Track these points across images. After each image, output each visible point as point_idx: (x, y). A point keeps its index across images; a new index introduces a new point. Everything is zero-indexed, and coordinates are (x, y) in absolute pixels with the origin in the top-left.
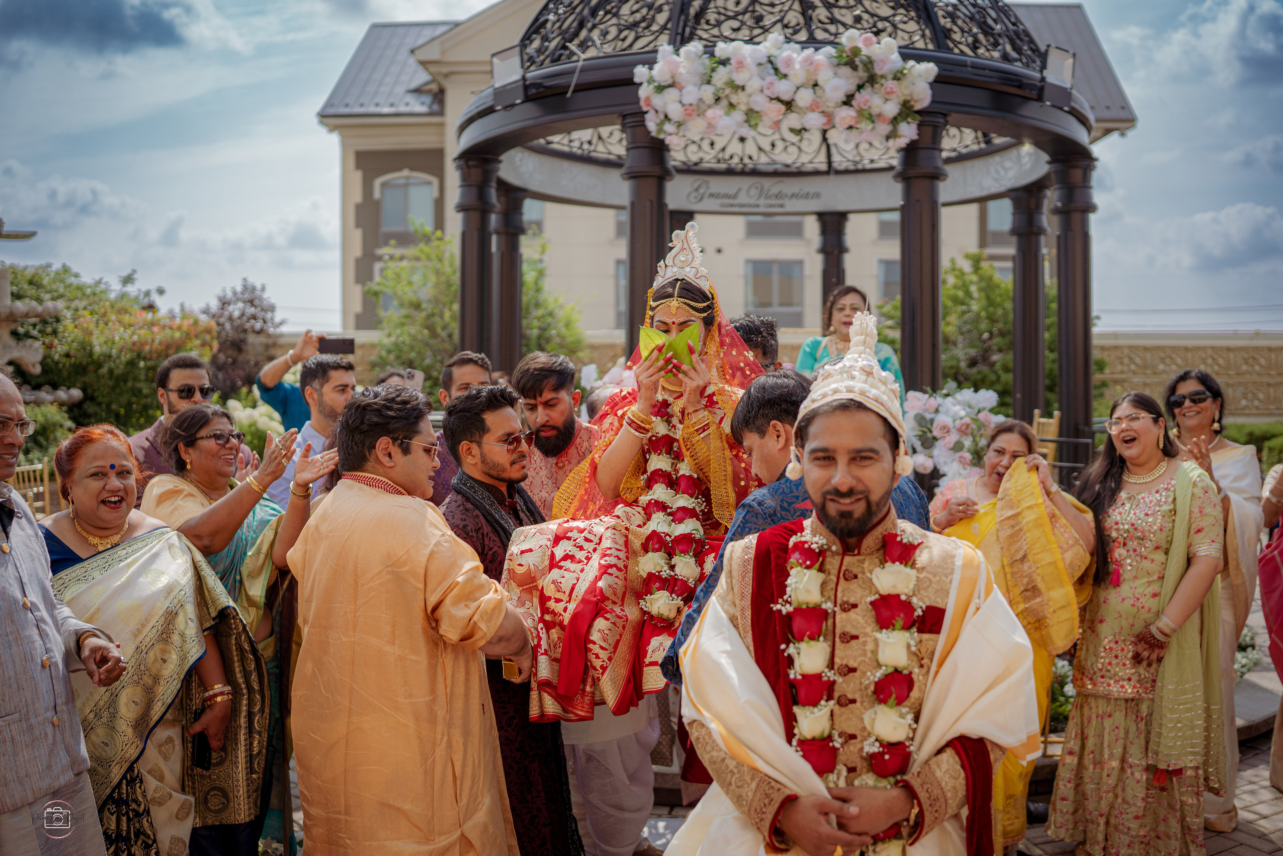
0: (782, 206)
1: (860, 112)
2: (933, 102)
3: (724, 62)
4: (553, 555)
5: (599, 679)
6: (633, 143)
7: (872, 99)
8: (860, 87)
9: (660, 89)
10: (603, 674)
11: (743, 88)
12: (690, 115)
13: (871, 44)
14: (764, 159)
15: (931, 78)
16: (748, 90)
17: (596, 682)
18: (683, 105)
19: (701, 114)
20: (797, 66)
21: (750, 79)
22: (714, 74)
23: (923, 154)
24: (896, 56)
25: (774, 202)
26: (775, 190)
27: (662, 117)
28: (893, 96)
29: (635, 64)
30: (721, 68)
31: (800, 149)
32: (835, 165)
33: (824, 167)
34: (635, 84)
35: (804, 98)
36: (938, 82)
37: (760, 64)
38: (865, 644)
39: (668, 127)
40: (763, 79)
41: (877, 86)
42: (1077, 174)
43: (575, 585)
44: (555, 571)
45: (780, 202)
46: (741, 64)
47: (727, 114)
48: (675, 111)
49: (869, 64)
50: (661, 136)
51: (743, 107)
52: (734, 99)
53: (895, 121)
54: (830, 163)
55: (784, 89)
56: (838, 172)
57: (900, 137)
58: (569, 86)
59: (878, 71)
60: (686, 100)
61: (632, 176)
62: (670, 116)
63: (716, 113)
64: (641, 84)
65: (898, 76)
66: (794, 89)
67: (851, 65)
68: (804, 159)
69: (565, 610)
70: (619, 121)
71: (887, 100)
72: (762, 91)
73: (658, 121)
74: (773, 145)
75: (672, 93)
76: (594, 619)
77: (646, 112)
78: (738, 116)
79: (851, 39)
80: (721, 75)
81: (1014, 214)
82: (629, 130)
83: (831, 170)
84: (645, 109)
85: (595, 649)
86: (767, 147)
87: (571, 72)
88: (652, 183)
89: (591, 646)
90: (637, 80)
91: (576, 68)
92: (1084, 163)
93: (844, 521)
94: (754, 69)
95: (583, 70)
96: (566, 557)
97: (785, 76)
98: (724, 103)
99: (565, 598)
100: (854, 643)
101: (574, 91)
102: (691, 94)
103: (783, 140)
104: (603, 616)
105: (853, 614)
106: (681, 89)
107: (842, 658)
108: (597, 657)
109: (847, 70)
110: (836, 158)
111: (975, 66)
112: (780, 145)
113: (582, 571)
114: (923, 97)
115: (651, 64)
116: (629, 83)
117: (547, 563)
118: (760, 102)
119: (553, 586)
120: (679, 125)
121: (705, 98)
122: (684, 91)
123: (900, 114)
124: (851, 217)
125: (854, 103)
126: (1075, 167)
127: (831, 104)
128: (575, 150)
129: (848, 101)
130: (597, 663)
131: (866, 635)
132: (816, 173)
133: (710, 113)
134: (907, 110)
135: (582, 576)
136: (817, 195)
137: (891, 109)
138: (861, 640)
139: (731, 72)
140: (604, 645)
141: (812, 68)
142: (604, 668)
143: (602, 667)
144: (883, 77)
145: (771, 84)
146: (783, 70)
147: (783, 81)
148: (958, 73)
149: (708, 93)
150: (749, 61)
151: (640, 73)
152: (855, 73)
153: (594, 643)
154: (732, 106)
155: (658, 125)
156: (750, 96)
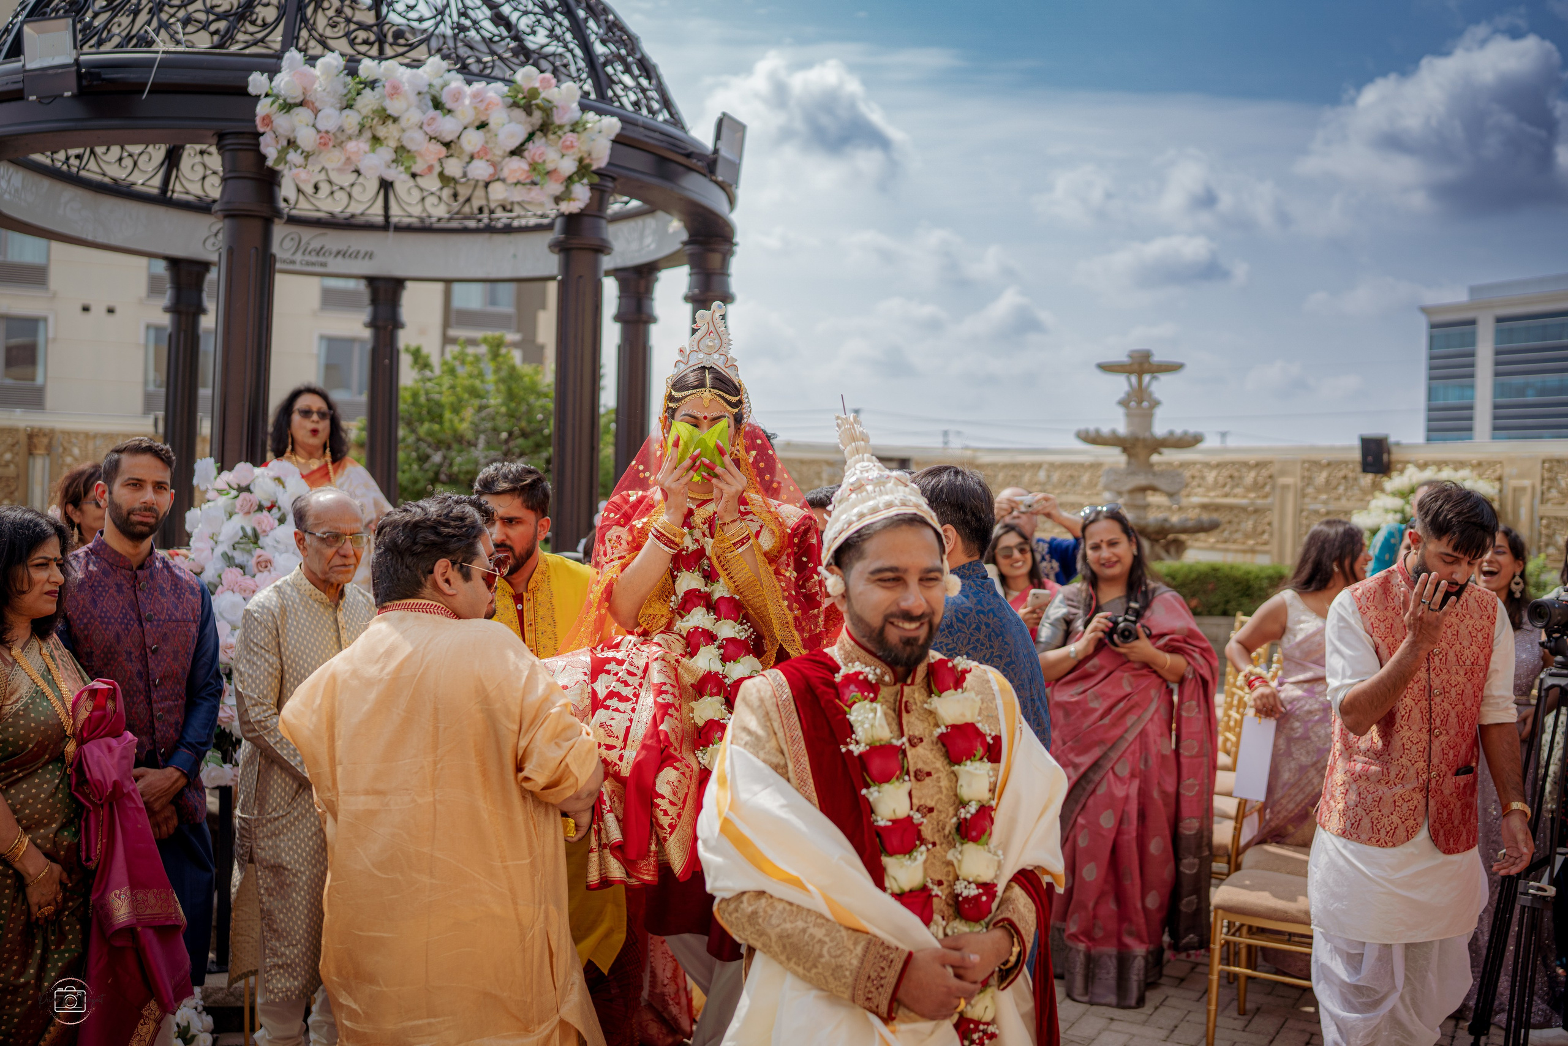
0: (324, 265)
1: (534, 166)
2: (609, 164)
3: (372, 84)
4: (594, 693)
5: (665, 839)
6: (230, 171)
7: (545, 151)
8: (531, 136)
9: (288, 107)
10: (671, 833)
11: (395, 120)
12: (325, 144)
13: (550, 87)
14: (303, 204)
15: (613, 137)
16: (403, 123)
17: (661, 842)
18: (319, 131)
19: (340, 145)
20: (467, 102)
21: (407, 110)
22: (359, 97)
23: (587, 222)
24: (575, 106)
25: (314, 259)
26: (316, 244)
27: (285, 143)
28: (570, 152)
29: (250, 70)
30: (368, 90)
31: (350, 196)
32: (394, 220)
33: (380, 220)
34: (248, 95)
35: (472, 140)
36: (619, 141)
37: (419, 93)
38: (938, 780)
39: (293, 157)
40: (424, 113)
41: (551, 137)
42: (715, 259)
43: (628, 729)
44: (601, 714)
45: (321, 259)
46: (396, 91)
47: (373, 150)
48: (306, 137)
49: (548, 110)
50: (279, 168)
51: (393, 144)
52: (381, 132)
53: (570, 180)
54: (387, 216)
55: (448, 126)
56: (400, 229)
57: (574, 200)
58: (146, 84)
59: (557, 120)
60: (322, 125)
61: (231, 214)
62: (299, 142)
63: (358, 147)
64: (258, 97)
65: (576, 127)
66: (461, 129)
67: (528, 110)
68: (355, 209)
69: (621, 758)
70: (215, 140)
71: (563, 156)
72: (421, 127)
73: (279, 147)
74: (316, 188)
75: (302, 115)
76: (659, 769)
77: (263, 134)
78: (386, 153)
79: (527, 77)
80: (368, 100)
81: (620, 298)
82: (227, 154)
83: (386, 225)
84: (261, 129)
85: (663, 804)
86: (309, 189)
87: (148, 64)
88: (256, 226)
89: (658, 801)
90: (252, 90)
91: (155, 59)
92: (727, 247)
93: (908, 649)
94: (413, 98)
95: (163, 64)
96: (611, 695)
97: (450, 111)
98: (368, 134)
99: (619, 743)
100: (928, 780)
101: (149, 92)
102: (331, 118)
103: (330, 182)
104: (671, 765)
105: (920, 749)
106: (316, 112)
107: (920, 799)
108: (666, 813)
109: (519, 113)
110: (395, 210)
111: (646, 127)
112: (325, 189)
113: (633, 710)
114: (601, 154)
115: (273, 71)
116: (242, 91)
117: (588, 701)
118: (416, 141)
119: (601, 730)
120: (307, 156)
121: (346, 126)
122: (320, 115)
123: (575, 173)
124: (409, 285)
125: (526, 154)
126: (714, 251)
127: (499, 152)
128: (59, 164)
129: (517, 152)
130: (665, 821)
131: (938, 770)
132: (369, 227)
133: (352, 146)
134: (583, 169)
135: (635, 716)
136: (370, 255)
137: (568, 166)
138: (935, 776)
139: (383, 97)
140: (673, 799)
141: (482, 107)
142: (672, 827)
143: (670, 826)
144: (560, 127)
145: (433, 119)
146: (449, 104)
147: (448, 117)
148: (632, 133)
149: (351, 119)
150: (406, 87)
151: (257, 82)
152: (529, 119)
153: (663, 797)
154: (376, 140)
155: (279, 152)
156: (404, 130)
